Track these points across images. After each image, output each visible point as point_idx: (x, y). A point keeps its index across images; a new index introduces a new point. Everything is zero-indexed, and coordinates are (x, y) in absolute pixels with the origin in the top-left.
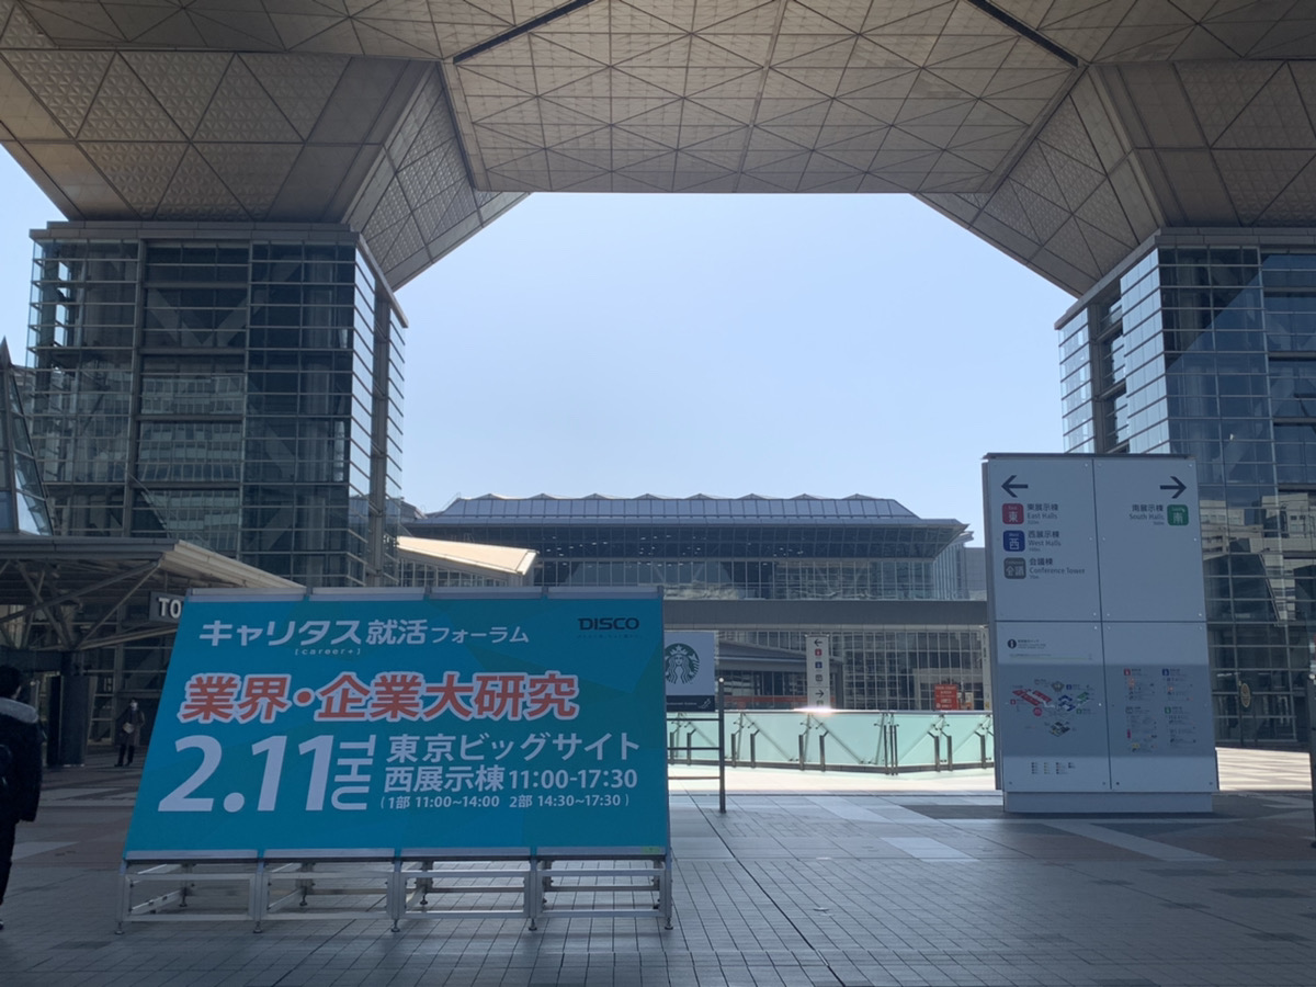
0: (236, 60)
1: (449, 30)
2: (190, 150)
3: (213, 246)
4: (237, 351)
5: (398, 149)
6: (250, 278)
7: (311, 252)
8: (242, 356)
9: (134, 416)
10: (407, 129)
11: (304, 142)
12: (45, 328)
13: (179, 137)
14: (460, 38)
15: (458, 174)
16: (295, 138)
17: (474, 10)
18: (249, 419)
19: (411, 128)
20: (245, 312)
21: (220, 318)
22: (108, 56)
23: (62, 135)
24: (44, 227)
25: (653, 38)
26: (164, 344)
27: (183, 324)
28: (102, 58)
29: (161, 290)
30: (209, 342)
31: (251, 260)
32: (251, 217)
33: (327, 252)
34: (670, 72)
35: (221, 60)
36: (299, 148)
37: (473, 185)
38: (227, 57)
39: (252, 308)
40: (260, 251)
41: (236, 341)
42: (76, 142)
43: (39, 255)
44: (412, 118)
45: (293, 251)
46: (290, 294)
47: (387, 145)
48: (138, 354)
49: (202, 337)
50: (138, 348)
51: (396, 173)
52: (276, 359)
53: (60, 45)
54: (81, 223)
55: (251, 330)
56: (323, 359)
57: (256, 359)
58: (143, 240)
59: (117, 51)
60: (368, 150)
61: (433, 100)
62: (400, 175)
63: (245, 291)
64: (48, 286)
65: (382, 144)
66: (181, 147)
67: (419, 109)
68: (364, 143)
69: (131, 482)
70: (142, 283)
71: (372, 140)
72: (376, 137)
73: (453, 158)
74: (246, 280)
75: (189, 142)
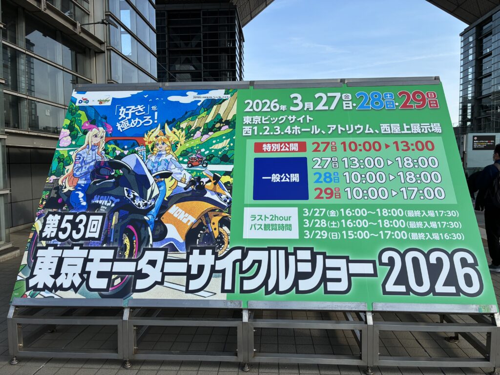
3: (189, 12)
4: (199, 49)
6: (202, 23)
7: (222, 13)
8: (201, 50)
18: (204, 71)
20: (201, 35)
21: (192, 38)
26: (176, 47)
27: (181, 40)
30: (189, 46)
31: (202, 17)
32: (201, 2)
33: (225, 13)
39: (203, 34)
40: (204, 14)
41: (199, 45)
46: (215, 28)
49: (187, 45)
50: (168, 49)
55: (203, 41)
57: (205, 51)
63: (200, 27)
70: (167, 26)
74: (200, 24)
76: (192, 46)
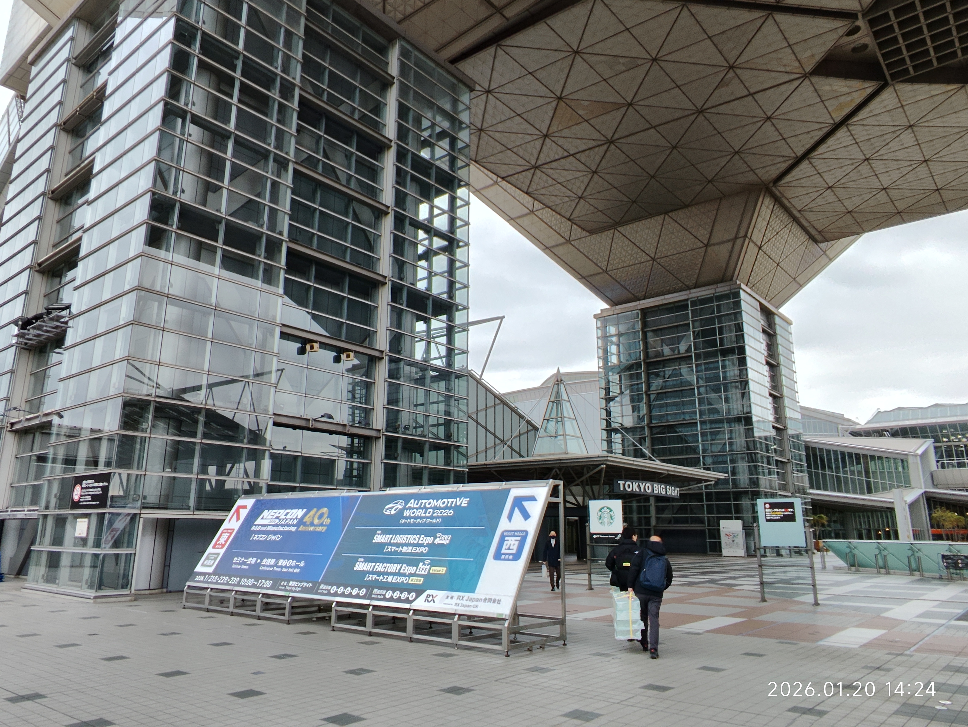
0: (666, 217)
1: (764, 171)
2: (655, 263)
3: (672, 306)
4: (690, 354)
5: (757, 236)
6: (690, 317)
7: (719, 298)
8: (692, 356)
9: (646, 392)
10: (758, 226)
11: (707, 246)
12: (605, 358)
13: (649, 258)
14: (770, 173)
15: (803, 237)
16: (702, 245)
17: (771, 158)
18: (698, 388)
19: (761, 224)
20: (690, 334)
21: (679, 340)
22: (612, 231)
23: (601, 271)
24: (600, 312)
25: (885, 137)
26: (656, 357)
27: (664, 345)
28: (610, 233)
29: (653, 331)
30: (676, 352)
31: (690, 308)
32: (689, 288)
33: (726, 296)
34: (908, 150)
35: (660, 219)
36: (704, 249)
37: (816, 241)
38: (662, 217)
39: (694, 332)
40: (694, 303)
41: (689, 350)
42: (606, 272)
43: (599, 325)
44: (760, 219)
45: (709, 300)
46: (711, 321)
47: (749, 235)
48: (644, 362)
50: (644, 360)
51: (760, 248)
52: (708, 355)
53: (592, 232)
54: (614, 308)
55: (694, 342)
56: (731, 351)
57: (698, 356)
58: (640, 309)
59: (615, 229)
60: (739, 242)
61: (771, 206)
62: (762, 248)
63: (689, 324)
64: (605, 338)
65: (746, 236)
66: (651, 262)
67: (763, 213)
68: (736, 238)
69: (648, 424)
70: (642, 329)
71: (740, 236)
72: (742, 234)
73: (796, 230)
74: (688, 319)
75: (653, 259)
76: (679, 350)
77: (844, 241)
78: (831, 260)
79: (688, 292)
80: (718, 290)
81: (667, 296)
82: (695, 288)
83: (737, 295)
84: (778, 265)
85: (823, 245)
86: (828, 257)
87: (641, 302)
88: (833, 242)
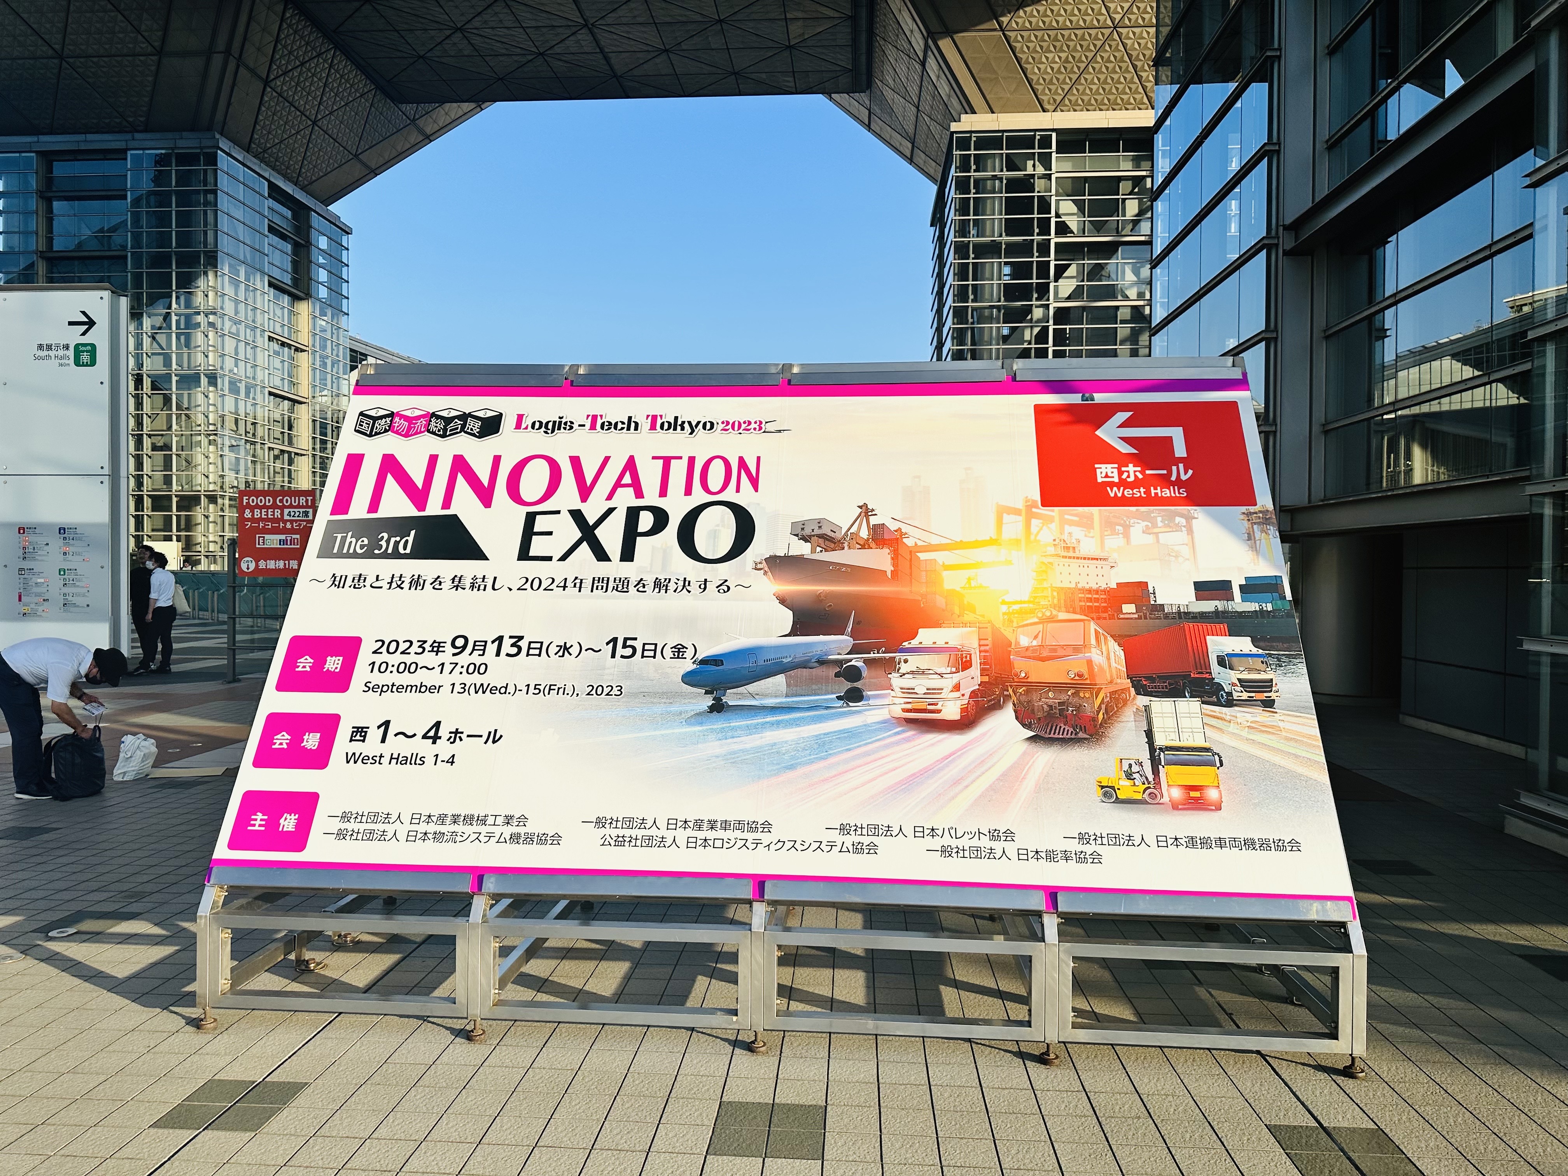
58: (37, 152)
77: (454, 109)
78: (428, 138)
79: (128, 136)
80: (181, 143)
81: (90, 137)
82: (146, 131)
83: (212, 160)
84: (314, 123)
85: (410, 109)
86: (421, 131)
87: (44, 138)
88: (428, 107)
